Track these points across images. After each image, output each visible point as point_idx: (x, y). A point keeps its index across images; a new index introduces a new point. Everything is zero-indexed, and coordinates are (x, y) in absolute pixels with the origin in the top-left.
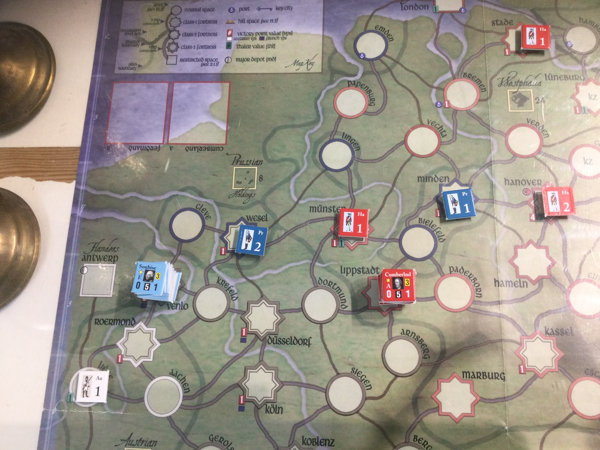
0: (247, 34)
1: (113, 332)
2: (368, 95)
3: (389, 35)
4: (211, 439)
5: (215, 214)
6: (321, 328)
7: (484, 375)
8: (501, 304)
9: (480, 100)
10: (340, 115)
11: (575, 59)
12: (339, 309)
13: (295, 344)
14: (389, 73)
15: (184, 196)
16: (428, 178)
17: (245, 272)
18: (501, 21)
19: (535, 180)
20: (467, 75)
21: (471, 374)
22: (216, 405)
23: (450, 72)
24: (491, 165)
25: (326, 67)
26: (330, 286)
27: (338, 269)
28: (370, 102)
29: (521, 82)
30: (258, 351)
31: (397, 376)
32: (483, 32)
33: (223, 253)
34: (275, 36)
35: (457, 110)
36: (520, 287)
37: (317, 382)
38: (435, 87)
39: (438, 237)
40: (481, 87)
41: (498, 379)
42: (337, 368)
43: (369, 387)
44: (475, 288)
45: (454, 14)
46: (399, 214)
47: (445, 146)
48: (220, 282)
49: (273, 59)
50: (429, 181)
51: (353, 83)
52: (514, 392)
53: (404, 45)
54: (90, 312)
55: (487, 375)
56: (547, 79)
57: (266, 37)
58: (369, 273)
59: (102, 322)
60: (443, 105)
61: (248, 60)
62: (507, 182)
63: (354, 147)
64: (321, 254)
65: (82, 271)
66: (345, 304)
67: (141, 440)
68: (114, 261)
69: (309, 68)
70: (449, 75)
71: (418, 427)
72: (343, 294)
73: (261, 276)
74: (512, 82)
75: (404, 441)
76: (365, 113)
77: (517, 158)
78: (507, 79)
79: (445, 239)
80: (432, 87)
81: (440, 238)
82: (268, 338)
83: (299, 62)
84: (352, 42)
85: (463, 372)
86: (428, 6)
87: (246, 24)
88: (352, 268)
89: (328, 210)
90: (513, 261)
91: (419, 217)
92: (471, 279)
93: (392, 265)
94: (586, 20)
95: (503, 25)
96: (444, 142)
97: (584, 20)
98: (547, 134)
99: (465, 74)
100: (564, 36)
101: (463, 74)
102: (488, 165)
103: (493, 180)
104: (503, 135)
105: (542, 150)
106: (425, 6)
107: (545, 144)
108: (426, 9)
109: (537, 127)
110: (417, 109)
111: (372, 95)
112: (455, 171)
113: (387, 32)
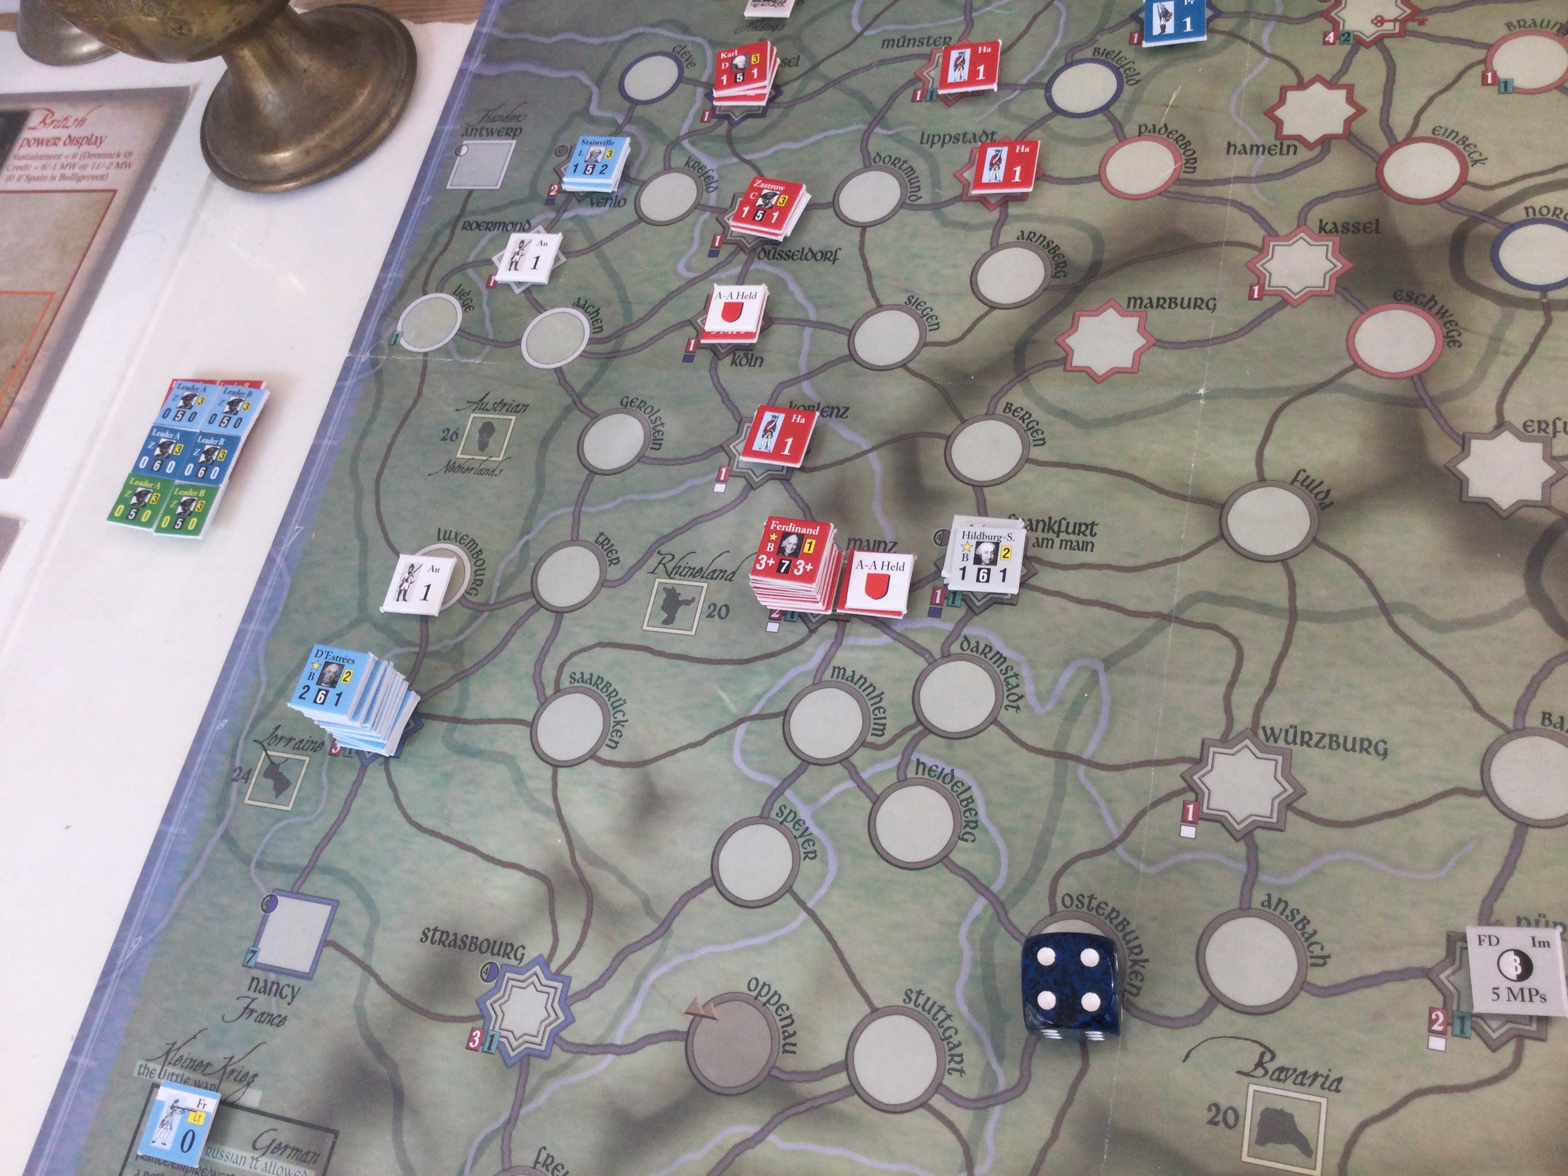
1: (491, 240)
4: (624, 403)
5: (705, 60)
6: (863, 235)
7: (1173, 302)
8: (1234, 183)
12: (904, 203)
13: (807, 260)
15: (655, 35)
17: (739, 148)
21: (1146, 301)
22: (644, 352)
26: (895, 164)
27: (917, 138)
30: (738, 270)
31: (993, 307)
33: (706, 119)
36: (1281, 153)
37: (837, 318)
41: (1201, 308)
42: (880, 297)
43: (936, 327)
44: (1184, 157)
46: (1057, 43)
48: (691, 164)
52: (1231, 330)
54: (458, 213)
55: (1179, 301)
59: (474, 225)
64: (889, 114)
65: (457, 152)
66: (919, 194)
67: (501, 402)
68: (514, 135)
71: (1018, 390)
72: (918, 177)
73: (770, 152)
75: (984, 411)
79: (1139, 81)
82: (760, 249)
85: (1129, 299)
88: (945, 136)
89: (917, 43)
90: (1275, 110)
91: (1095, 46)
92: (1180, 143)
93: (1024, 127)
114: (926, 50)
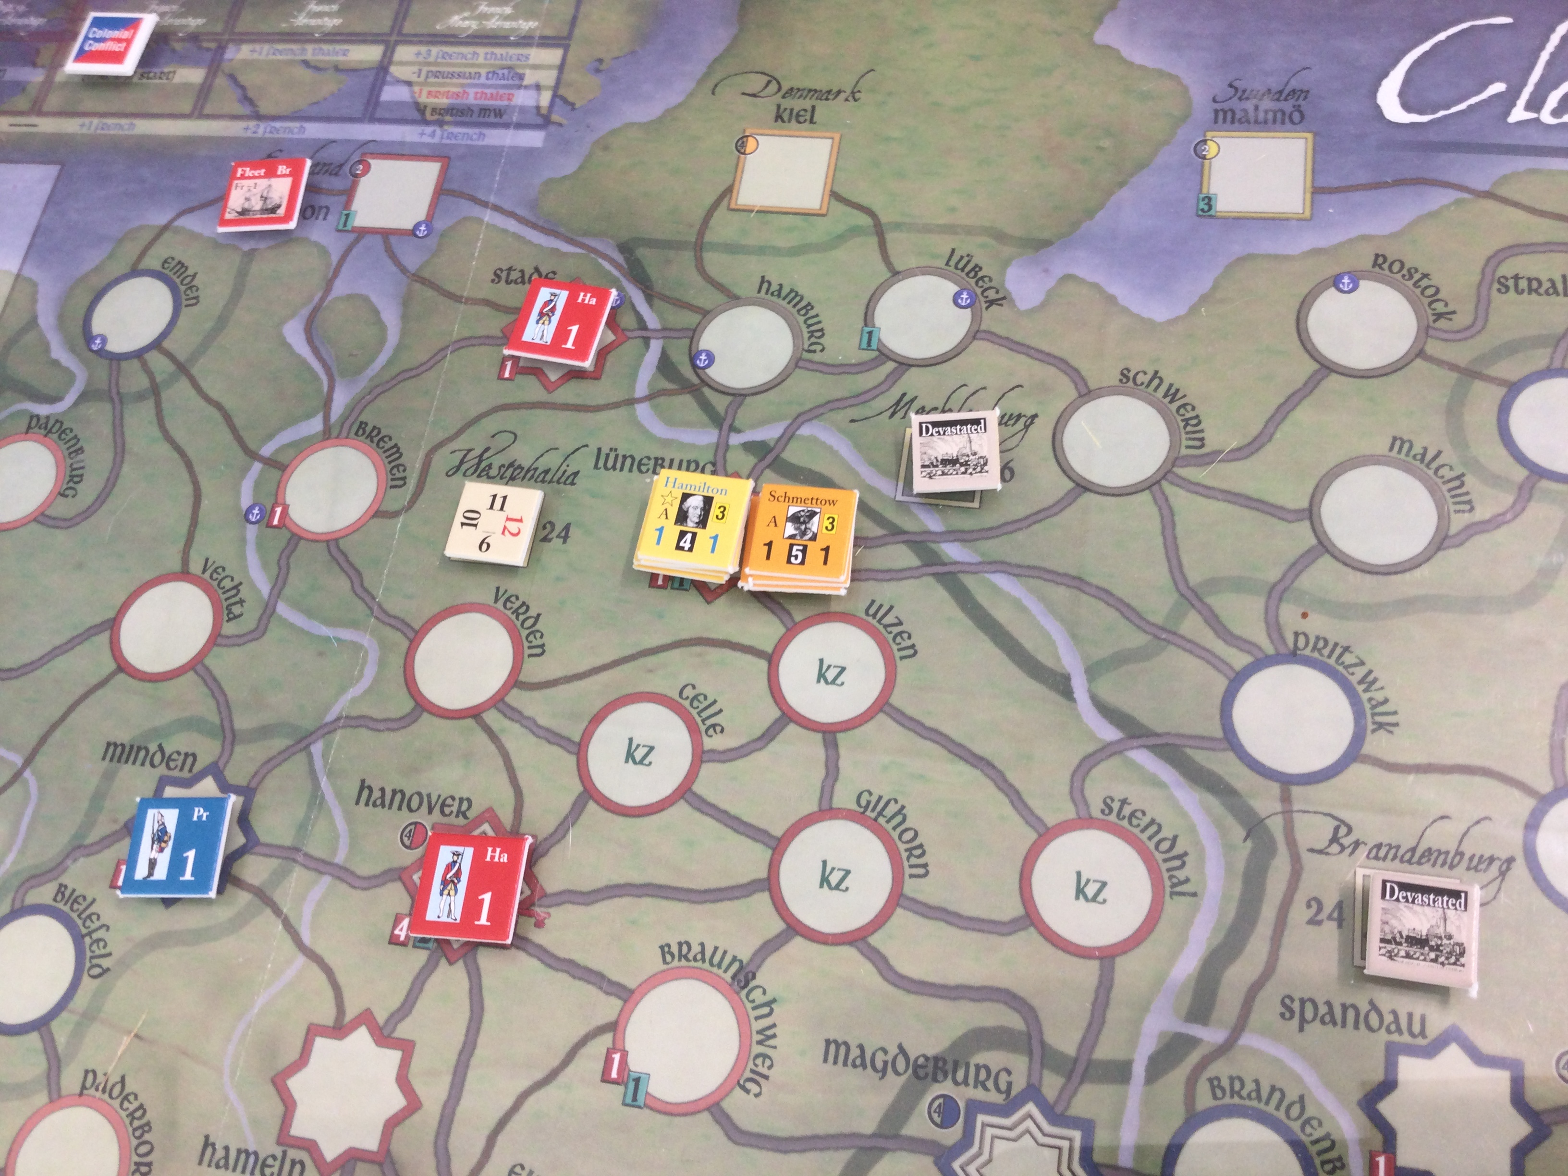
2: (69, 461)
3: (190, 288)
9: (377, 513)
11: (706, 406)
14: (150, 403)
16: (135, 750)
18: (522, 271)
19: (453, 798)
20: (368, 429)
23: (320, 416)
24: (335, 730)
28: (65, 487)
29: (519, 467)
32: (457, 298)
35: (301, 538)
38: (262, 459)
39: (92, 958)
40: (395, 471)
44: (135, 1159)
45: (393, 240)
46: (9, 861)
47: (224, 650)
50: (134, 763)
51: (43, 421)
53: (222, 321)
56: (601, 464)
60: (266, 519)
62: (366, 793)
70: (316, 425)
74: (490, 466)
76: (41, 519)
77: (426, 716)
78: (481, 455)
79: (108, 970)
80: (255, 457)
81: (95, 961)
84: (86, 299)
86: (327, 208)
90: (288, 1078)
91: (62, 880)
92: (135, 1124)
94: (781, 285)
95: (523, 282)
96: (228, 637)
97: (774, 287)
98: (543, 645)
99: (363, 425)
100: (695, 331)
101: (358, 423)
102: (327, 730)
103: (324, 782)
104: (405, 635)
105: (509, 699)
106: (321, 208)
107: (522, 678)
108: (321, 217)
109: (517, 618)
110: (187, 522)
111: (81, 465)
112: (225, 737)
113: (189, 279)
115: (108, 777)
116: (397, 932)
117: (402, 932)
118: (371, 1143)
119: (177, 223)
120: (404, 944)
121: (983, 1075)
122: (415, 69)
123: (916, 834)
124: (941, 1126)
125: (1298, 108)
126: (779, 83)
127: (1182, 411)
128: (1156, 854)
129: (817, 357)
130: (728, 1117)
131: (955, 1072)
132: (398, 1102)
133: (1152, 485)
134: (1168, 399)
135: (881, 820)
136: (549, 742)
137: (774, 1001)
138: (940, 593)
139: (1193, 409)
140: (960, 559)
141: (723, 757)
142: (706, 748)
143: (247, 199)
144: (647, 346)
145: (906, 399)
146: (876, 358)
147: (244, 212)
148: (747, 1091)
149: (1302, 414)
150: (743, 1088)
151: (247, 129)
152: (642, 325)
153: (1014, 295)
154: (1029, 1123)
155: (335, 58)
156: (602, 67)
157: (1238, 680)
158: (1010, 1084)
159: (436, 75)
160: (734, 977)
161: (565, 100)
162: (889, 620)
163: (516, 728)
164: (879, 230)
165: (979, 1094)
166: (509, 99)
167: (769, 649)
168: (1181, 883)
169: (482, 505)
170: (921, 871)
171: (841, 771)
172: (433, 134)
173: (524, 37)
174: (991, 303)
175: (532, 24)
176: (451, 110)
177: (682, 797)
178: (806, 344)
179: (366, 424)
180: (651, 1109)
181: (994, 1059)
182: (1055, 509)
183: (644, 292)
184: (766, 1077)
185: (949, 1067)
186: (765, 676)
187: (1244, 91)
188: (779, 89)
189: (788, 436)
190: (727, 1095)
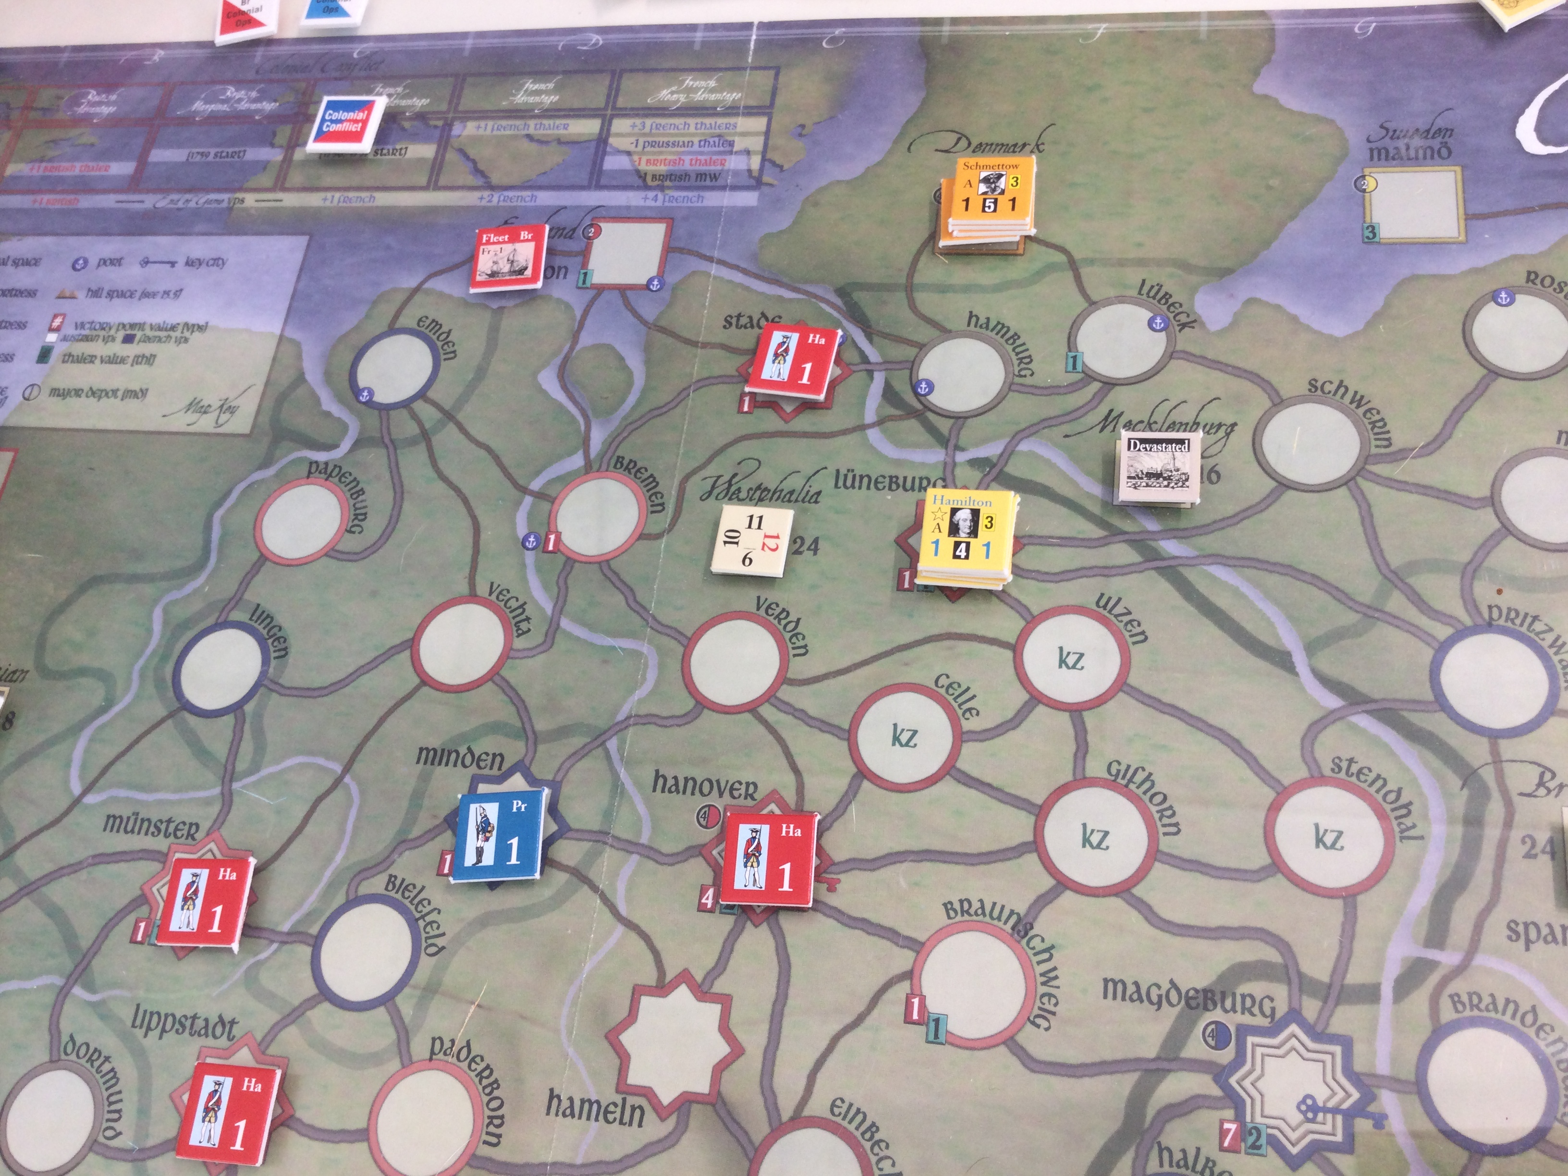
0: (97, 327)
2: (352, 502)
3: (447, 343)
9: (642, 536)
10: (262, 555)
11: (932, 430)
12: (95, 1142)
14: (423, 447)
16: (446, 753)
18: (751, 318)
19: (740, 783)
20: (625, 462)
23: (580, 453)
24: (626, 727)
25: (265, 419)
26: (92, 1062)
27: (128, 1015)
28: (350, 524)
29: (766, 489)
32: (694, 344)
34: (162, 334)
35: (575, 561)
36: (621, 1123)
38: (532, 493)
39: (427, 938)
40: (653, 498)
44: (488, 1113)
45: (629, 293)
46: (339, 857)
47: (517, 662)
49: (140, 395)
50: (447, 764)
51: (322, 466)
53: (481, 373)
56: (841, 483)
57: (139, 334)
58: (207, 1035)
60: (541, 546)
61: (78, 393)
62: (661, 781)
63: (272, 649)
64: (97, 963)
66: (118, 1126)
69: (220, 421)
70: (577, 461)
72: (120, 1092)
74: (739, 490)
76: (332, 553)
77: (706, 711)
78: (730, 481)
79: (443, 948)
80: (524, 490)
81: (430, 941)
83: (201, 404)
84: (349, 358)
86: (566, 268)
87: (104, 301)
88: (166, 1016)
89: (152, 829)
90: (620, 1034)
91: (391, 871)
92: (485, 1082)
93: (275, 1017)
94: (988, 319)
95: (752, 327)
96: (519, 650)
97: (982, 320)
98: (806, 646)
99: (619, 460)
100: (913, 362)
101: (615, 458)
102: (621, 727)
103: (623, 773)
104: (679, 642)
105: (780, 694)
106: (560, 268)
107: (790, 675)
108: (561, 276)
109: (779, 623)
110: (470, 552)
111: (364, 504)
112: (527, 739)
113: (444, 336)
114: (160, 843)
115: (425, 778)
116: (703, 901)
117: (708, 900)
118: (702, 1086)
119: (427, 286)
120: (711, 911)
121: (1248, 1002)
122: (633, 140)
123: (1165, 798)
124: (1215, 1048)
125: (1445, 145)
126: (967, 138)
127: (1369, 415)
128: (1385, 805)
129: (1028, 381)
130: (1022, 1048)
131: (1223, 1002)
132: (723, 1049)
133: (1348, 481)
134: (1355, 405)
135: (1132, 786)
136: (821, 730)
137: (1053, 947)
138: (1164, 586)
139: (1378, 413)
140: (1177, 554)
141: (981, 737)
142: (964, 730)
143: (495, 263)
144: (872, 378)
145: (1114, 415)
146: (1082, 380)
147: (493, 274)
148: (1038, 1026)
149: (1477, 414)
150: (1033, 1023)
151: (482, 198)
152: (865, 359)
153: (1204, 318)
154: (1294, 1041)
155: (556, 132)
156: (804, 132)
157: (1443, 648)
158: (1273, 1010)
159: (653, 144)
160: (1013, 928)
161: (773, 163)
162: (1119, 610)
163: (789, 719)
164: (1073, 265)
165: (1247, 1019)
166: (722, 164)
167: (1013, 641)
168: (1408, 829)
169: (741, 523)
170: (1173, 829)
171: (1090, 744)
172: (656, 199)
173: (729, 108)
174: (1183, 326)
175: (736, 96)
176: (670, 176)
177: (948, 773)
178: (1017, 369)
179: (623, 458)
180: (952, 1044)
181: (1257, 988)
182: (1263, 506)
183: (863, 331)
184: (1054, 1014)
185: (1218, 998)
186: (1011, 664)
187: (1395, 131)
188: (970, 144)
189: (1008, 453)
190: (1019, 1030)
